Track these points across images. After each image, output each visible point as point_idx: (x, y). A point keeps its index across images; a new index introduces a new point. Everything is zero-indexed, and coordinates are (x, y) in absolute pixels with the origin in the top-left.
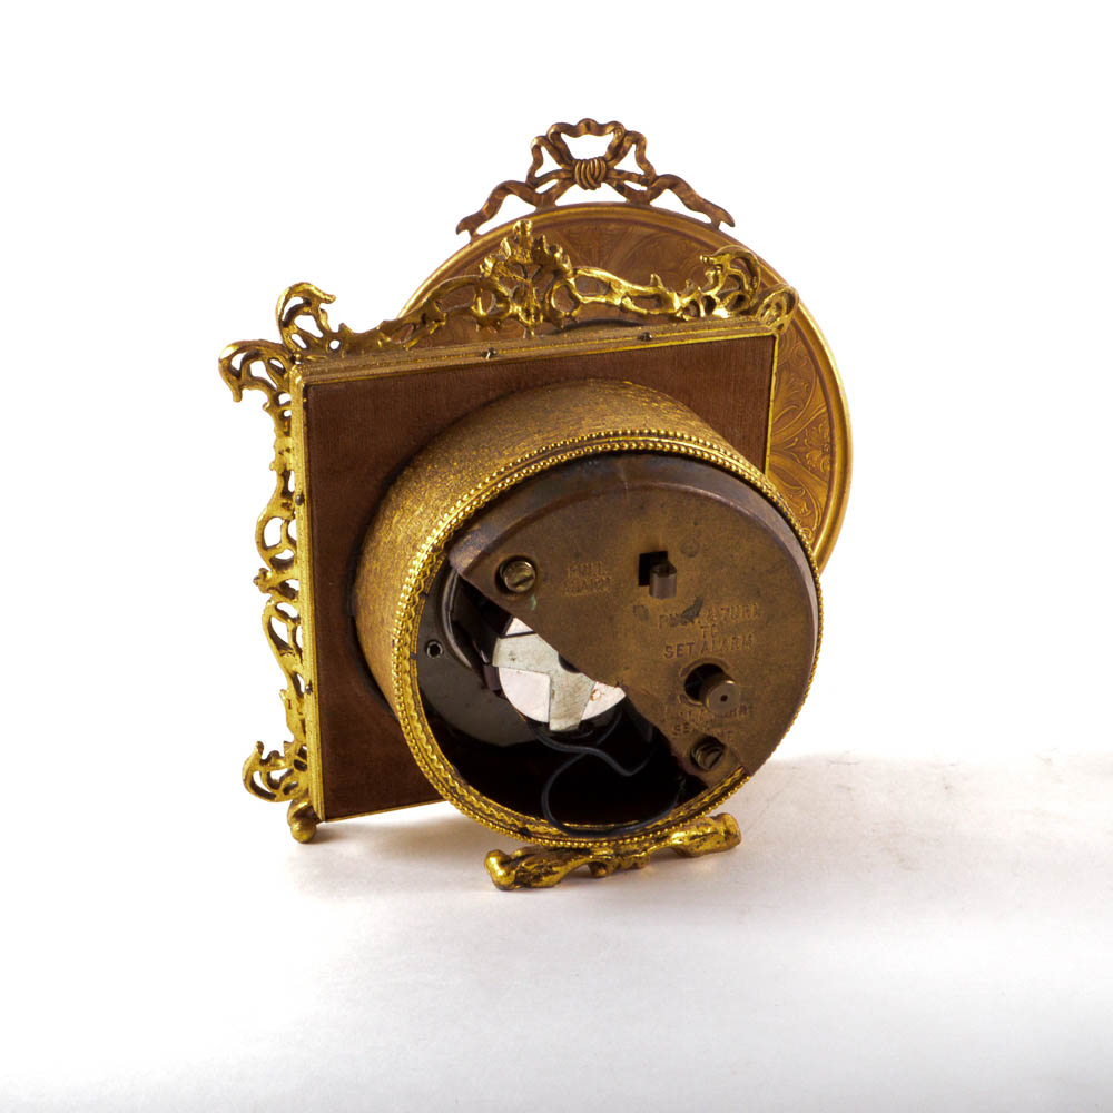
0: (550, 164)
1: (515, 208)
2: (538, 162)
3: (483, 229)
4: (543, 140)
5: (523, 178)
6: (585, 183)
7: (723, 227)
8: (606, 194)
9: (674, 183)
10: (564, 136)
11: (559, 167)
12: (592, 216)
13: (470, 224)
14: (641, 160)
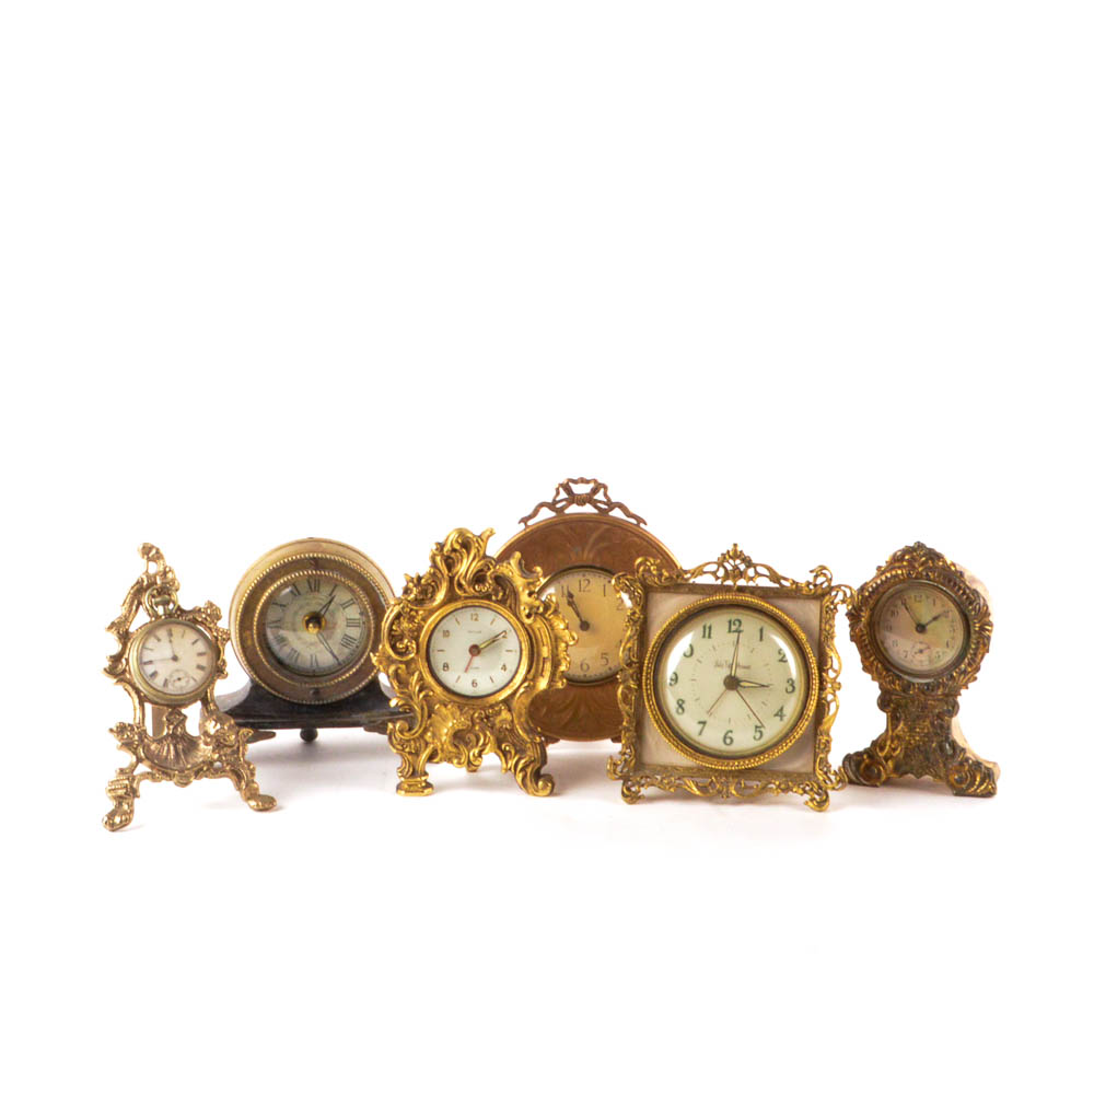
0: (563, 495)
1: (546, 514)
2: (558, 493)
3: (530, 523)
4: (561, 485)
5: (550, 501)
6: (579, 504)
7: (642, 525)
8: (588, 509)
9: (621, 506)
10: (571, 484)
11: (567, 497)
12: (582, 520)
13: (524, 520)
14: (605, 495)
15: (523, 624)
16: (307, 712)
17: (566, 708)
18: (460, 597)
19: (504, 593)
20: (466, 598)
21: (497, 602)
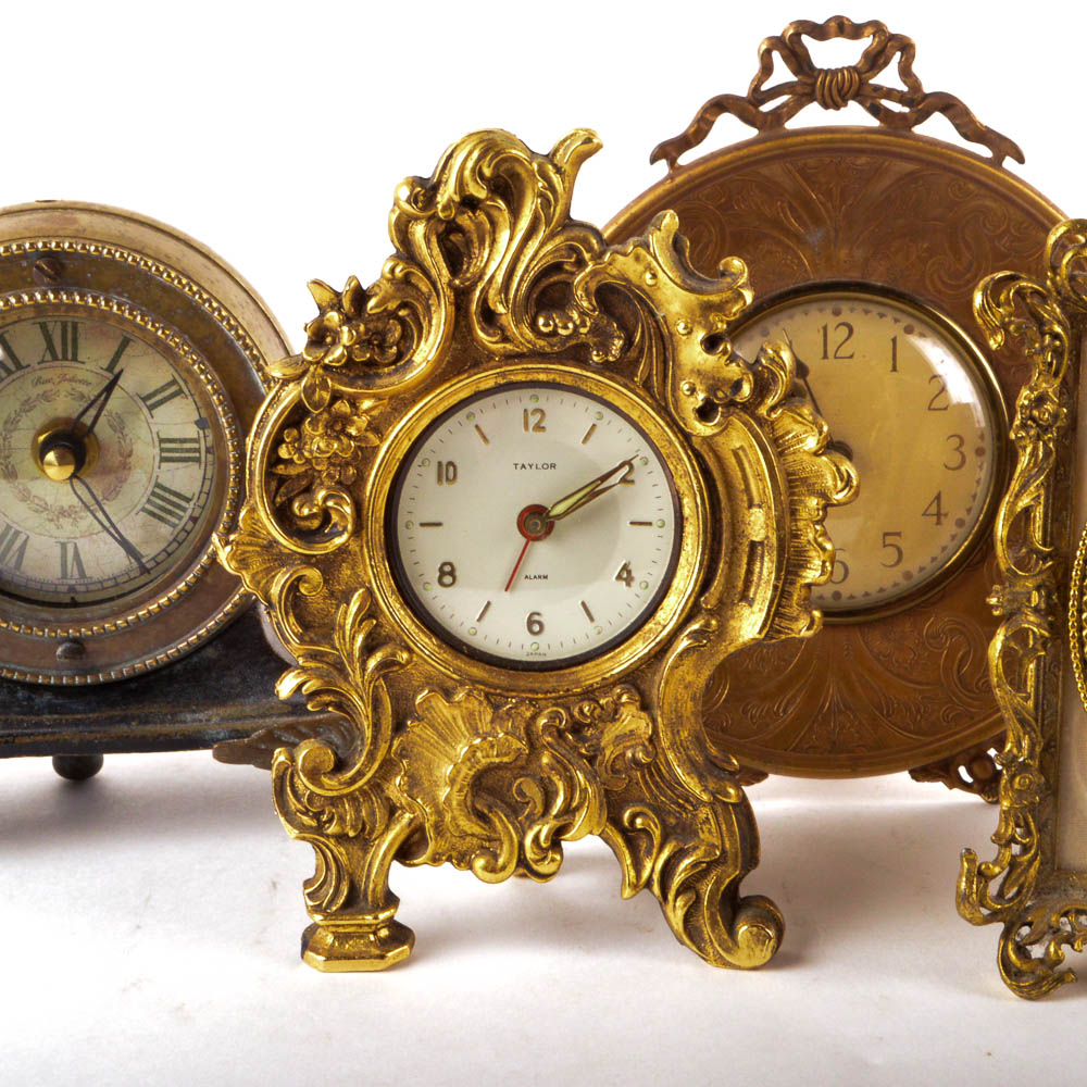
0: (782, 74)
1: (730, 132)
2: (767, 69)
3: (686, 159)
4: (776, 43)
6: (828, 100)
8: (854, 116)
9: (948, 105)
10: (805, 39)
11: (795, 79)
13: (667, 151)
14: (906, 72)
15: (686, 438)
16: (52, 709)
17: (782, 688)
18: (491, 355)
19: (629, 343)
20: (510, 358)
21: (606, 368)
